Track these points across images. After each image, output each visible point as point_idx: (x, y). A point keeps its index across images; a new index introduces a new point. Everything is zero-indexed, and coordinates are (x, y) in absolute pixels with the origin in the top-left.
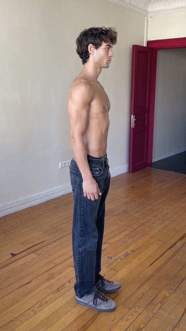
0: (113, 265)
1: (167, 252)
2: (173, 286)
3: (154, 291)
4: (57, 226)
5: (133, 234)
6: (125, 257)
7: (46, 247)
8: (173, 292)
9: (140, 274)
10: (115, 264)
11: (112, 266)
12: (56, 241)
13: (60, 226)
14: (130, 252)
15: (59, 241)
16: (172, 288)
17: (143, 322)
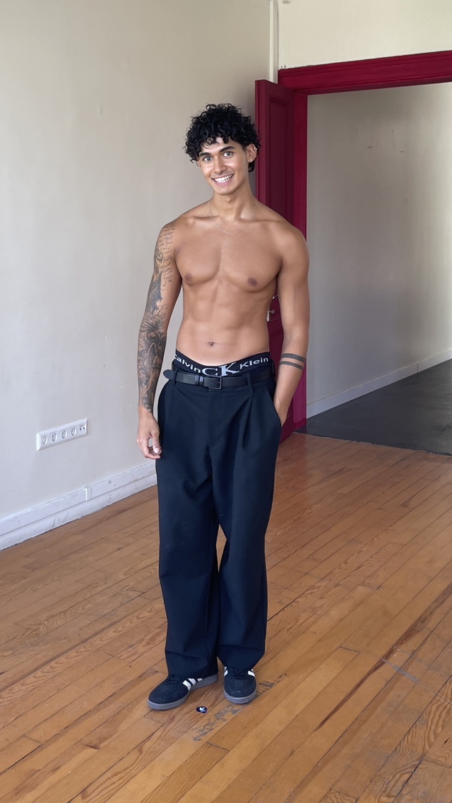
0: (214, 732)
1: (367, 681)
4: (38, 625)
8: (391, 800)
9: (292, 753)
10: (219, 728)
11: (210, 735)
12: (36, 670)
13: (46, 623)
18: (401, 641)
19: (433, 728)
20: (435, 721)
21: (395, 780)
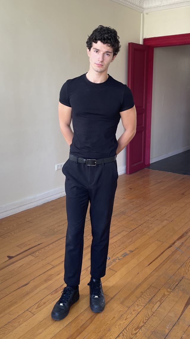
0: (112, 265)
1: (165, 251)
3: (153, 289)
5: (131, 235)
6: (124, 257)
7: (43, 249)
8: (171, 290)
9: (138, 273)
12: (53, 243)
13: (57, 228)
14: (128, 252)
15: (57, 242)
16: (171, 287)
17: (142, 320)
18: (178, 239)
19: (188, 268)
20: (188, 266)
21: (173, 284)
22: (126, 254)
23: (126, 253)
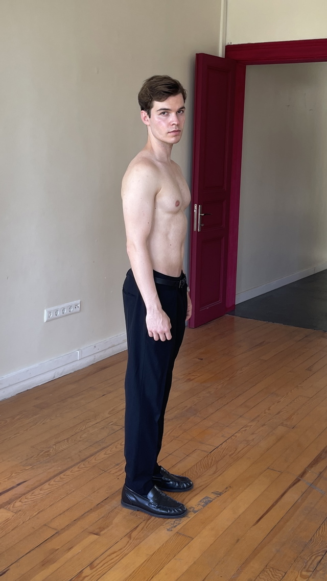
0: (181, 526)
1: (288, 492)
2: (310, 562)
3: (273, 573)
4: (49, 448)
5: (214, 459)
6: (203, 506)
7: (30, 494)
8: (309, 574)
9: (238, 540)
10: (184, 523)
11: (179, 527)
12: (49, 480)
13: (54, 447)
15: (58, 479)
16: (307, 567)
18: (312, 465)
21: (311, 560)
22: (209, 501)
23: (207, 497)
